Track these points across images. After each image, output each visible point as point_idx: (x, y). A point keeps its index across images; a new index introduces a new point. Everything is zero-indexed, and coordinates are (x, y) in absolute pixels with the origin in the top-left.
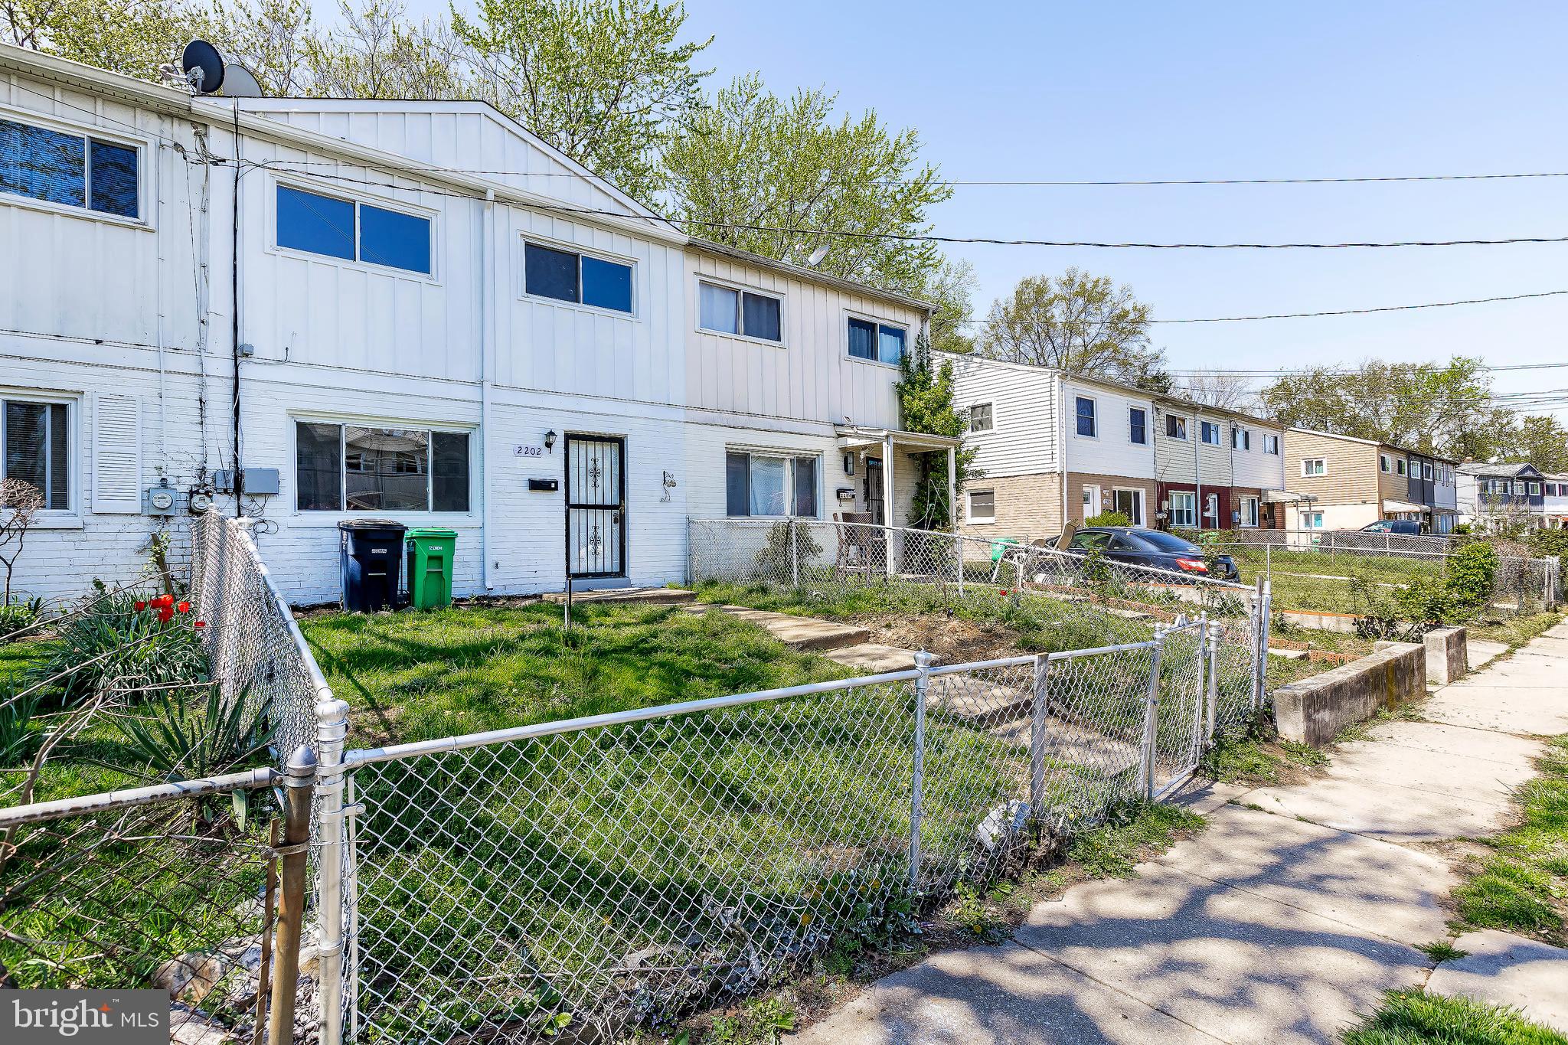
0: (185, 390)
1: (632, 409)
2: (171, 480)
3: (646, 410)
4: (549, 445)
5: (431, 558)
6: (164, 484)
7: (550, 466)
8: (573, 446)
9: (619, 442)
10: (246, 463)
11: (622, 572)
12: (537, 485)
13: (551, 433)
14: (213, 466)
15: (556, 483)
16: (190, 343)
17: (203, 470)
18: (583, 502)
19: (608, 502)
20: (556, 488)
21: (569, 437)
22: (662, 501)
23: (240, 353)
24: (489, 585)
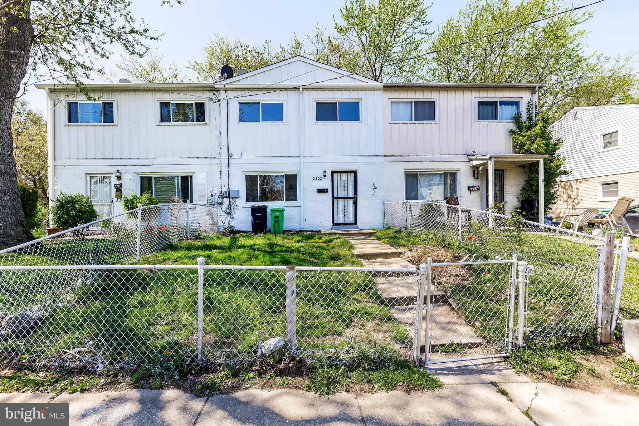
0: (217, 169)
1: (360, 159)
2: (214, 195)
3: (366, 159)
4: (325, 176)
5: (275, 217)
6: (212, 196)
7: (326, 184)
8: (335, 175)
9: (355, 172)
10: (232, 188)
11: (356, 223)
12: (320, 191)
13: (325, 172)
14: (223, 190)
15: (327, 190)
16: (218, 155)
17: (221, 191)
18: (339, 196)
19: (349, 196)
20: (327, 192)
21: (333, 172)
22: (373, 195)
23: (229, 156)
24: (302, 227)
